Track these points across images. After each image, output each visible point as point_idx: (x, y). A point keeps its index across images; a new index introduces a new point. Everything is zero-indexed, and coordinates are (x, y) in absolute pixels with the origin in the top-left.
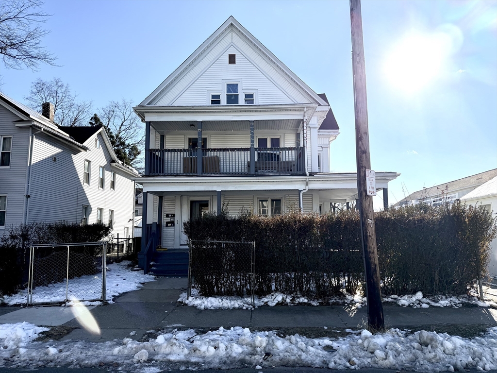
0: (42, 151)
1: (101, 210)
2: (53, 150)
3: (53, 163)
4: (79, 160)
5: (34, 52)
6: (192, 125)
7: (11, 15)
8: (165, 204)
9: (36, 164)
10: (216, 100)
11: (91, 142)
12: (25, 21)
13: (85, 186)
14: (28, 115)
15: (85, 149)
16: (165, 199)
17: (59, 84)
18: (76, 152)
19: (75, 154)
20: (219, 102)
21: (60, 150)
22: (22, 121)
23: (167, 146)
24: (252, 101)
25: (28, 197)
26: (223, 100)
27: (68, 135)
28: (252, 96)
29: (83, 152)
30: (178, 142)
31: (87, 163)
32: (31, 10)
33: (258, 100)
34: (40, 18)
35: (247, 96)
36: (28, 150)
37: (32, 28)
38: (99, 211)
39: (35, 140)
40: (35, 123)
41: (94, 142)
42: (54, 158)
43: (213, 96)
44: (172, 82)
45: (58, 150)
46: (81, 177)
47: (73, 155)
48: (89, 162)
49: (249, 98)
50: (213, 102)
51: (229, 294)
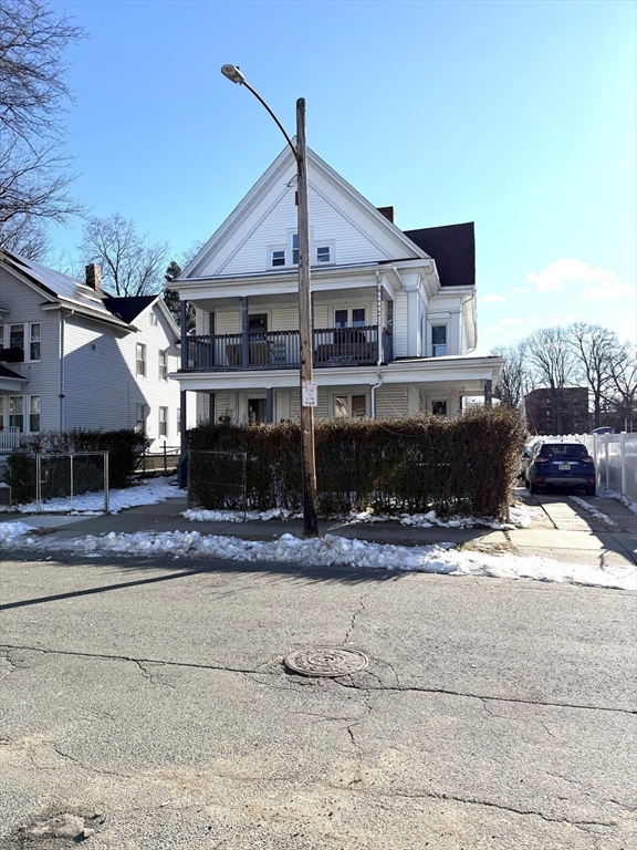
0: (75, 338)
1: (165, 409)
2: (91, 336)
3: (92, 352)
4: (127, 346)
5: (63, 206)
6: (246, 300)
8: (217, 403)
9: (69, 355)
10: (279, 259)
11: (144, 318)
12: (46, 169)
13: (139, 379)
14: (55, 295)
15: (135, 330)
16: (218, 397)
17: (120, 221)
18: (122, 334)
19: (121, 337)
20: (282, 262)
21: (100, 335)
22: (49, 303)
23: (217, 332)
24: (327, 258)
25: (62, 396)
26: (289, 258)
27: (110, 314)
28: (327, 250)
29: (132, 333)
31: (140, 348)
32: (53, 154)
33: (337, 257)
35: (320, 250)
36: (58, 338)
37: (55, 175)
38: (162, 411)
39: (65, 325)
40: (63, 305)
41: (148, 318)
42: (92, 346)
43: (275, 254)
44: (221, 239)
45: (98, 335)
46: (133, 367)
47: (118, 340)
48: (143, 346)
49: (324, 253)
50: (276, 263)
51: (232, 508)
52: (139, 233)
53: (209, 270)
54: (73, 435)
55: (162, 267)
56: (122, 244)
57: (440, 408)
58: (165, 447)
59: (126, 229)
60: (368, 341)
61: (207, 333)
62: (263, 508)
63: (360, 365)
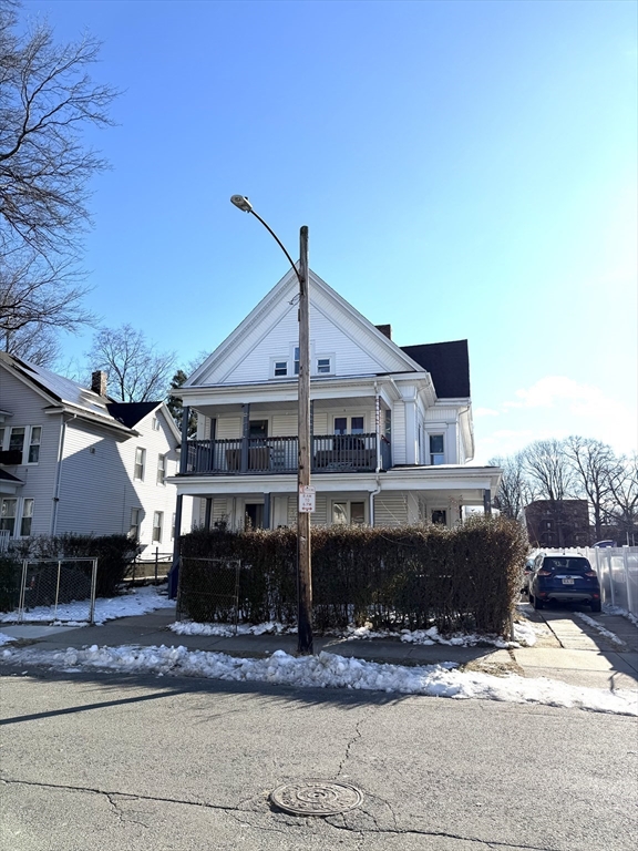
0: (76, 441)
1: (160, 514)
2: (90, 439)
3: (91, 456)
4: (127, 451)
5: (75, 316)
6: (248, 407)
7: (47, 277)
8: (214, 508)
9: (68, 458)
10: (281, 370)
11: (146, 424)
12: (62, 282)
13: (136, 483)
14: (59, 399)
15: (136, 434)
16: (214, 502)
17: (130, 332)
18: (123, 438)
19: (122, 441)
20: (284, 372)
21: (101, 439)
22: (53, 407)
23: (219, 436)
24: (328, 370)
25: (57, 500)
26: (290, 368)
27: (112, 418)
28: (327, 362)
29: (134, 438)
30: (232, 430)
31: (140, 452)
32: (69, 269)
33: (337, 368)
34: (78, 277)
35: (320, 362)
36: (58, 441)
37: (70, 288)
38: (157, 516)
39: (67, 428)
40: (66, 409)
41: (151, 421)
42: (92, 450)
43: (278, 365)
44: (226, 350)
45: (99, 439)
46: (131, 471)
47: (118, 444)
48: (143, 450)
49: (324, 365)
50: (278, 373)
51: (223, 621)
52: (147, 344)
53: (213, 379)
54: (64, 540)
55: (168, 375)
56: (131, 352)
57: (440, 516)
58: (157, 554)
59: (136, 339)
60: (367, 448)
61: (208, 438)
62: (256, 622)
63: (359, 471)
